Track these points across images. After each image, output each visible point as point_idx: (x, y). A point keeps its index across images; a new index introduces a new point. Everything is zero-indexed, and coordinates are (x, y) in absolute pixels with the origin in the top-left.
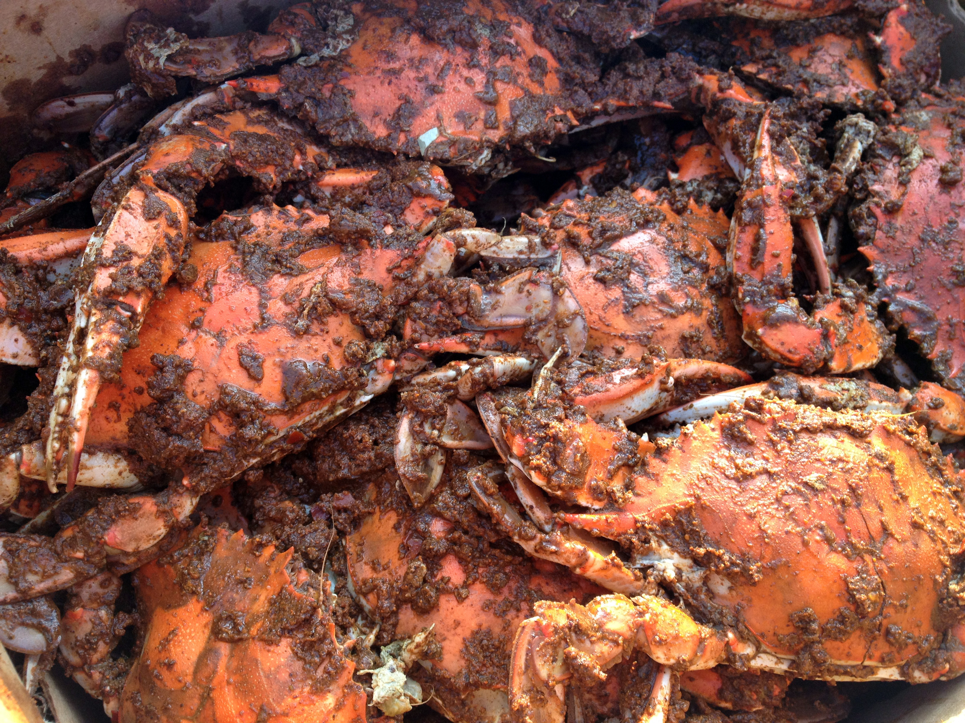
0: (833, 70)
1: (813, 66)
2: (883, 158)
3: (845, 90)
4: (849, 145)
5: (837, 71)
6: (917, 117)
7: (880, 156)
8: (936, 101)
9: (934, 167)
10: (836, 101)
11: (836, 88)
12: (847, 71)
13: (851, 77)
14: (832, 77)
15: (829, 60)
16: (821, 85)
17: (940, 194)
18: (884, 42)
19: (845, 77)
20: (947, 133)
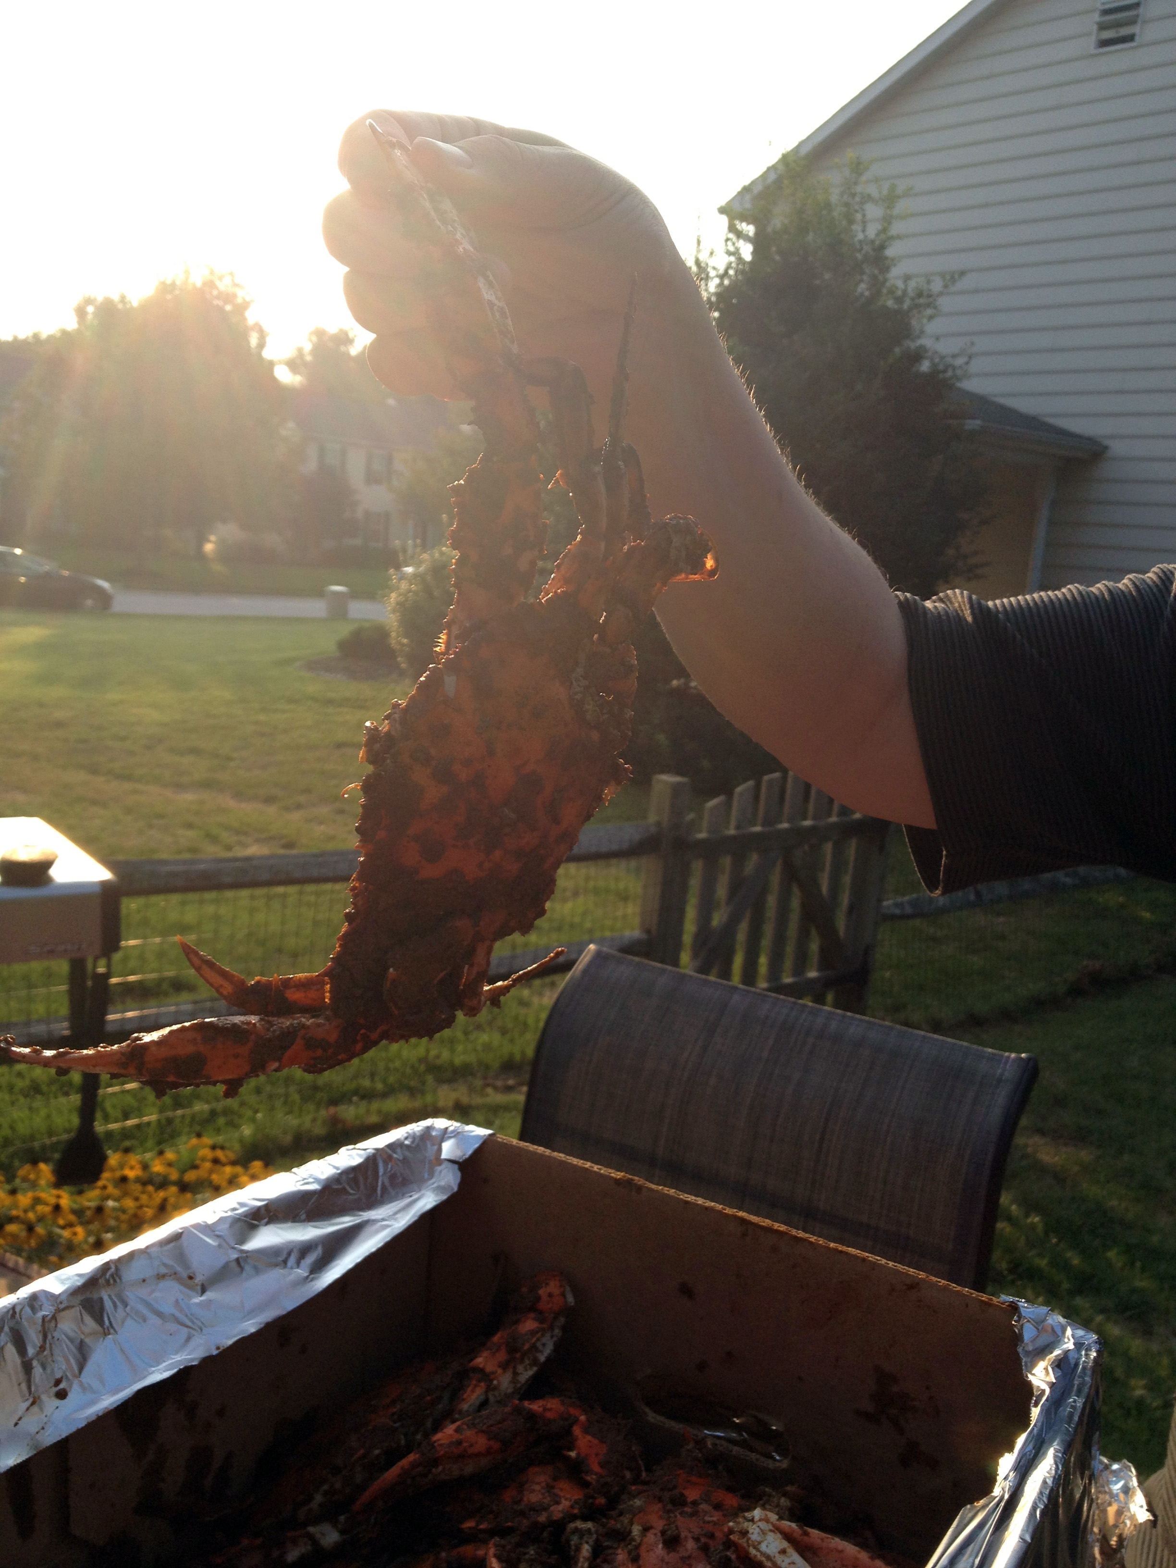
0: (543, 1494)
1: (525, 1499)
2: (611, 1547)
3: (560, 1507)
4: (578, 1549)
5: (547, 1494)
6: (632, 1506)
7: (608, 1547)
8: (645, 1488)
9: (655, 1534)
10: (555, 1518)
11: (552, 1508)
12: (556, 1491)
13: (562, 1494)
14: (545, 1501)
15: (537, 1487)
16: (537, 1511)
17: (668, 1553)
18: (578, 1454)
19: (556, 1495)
20: (660, 1505)
